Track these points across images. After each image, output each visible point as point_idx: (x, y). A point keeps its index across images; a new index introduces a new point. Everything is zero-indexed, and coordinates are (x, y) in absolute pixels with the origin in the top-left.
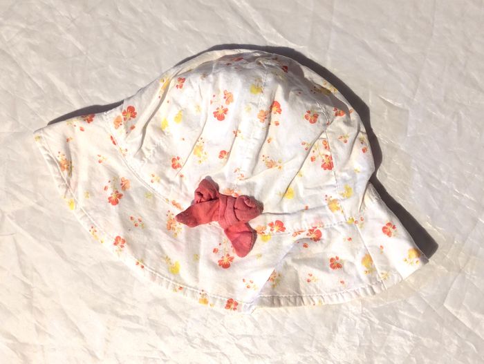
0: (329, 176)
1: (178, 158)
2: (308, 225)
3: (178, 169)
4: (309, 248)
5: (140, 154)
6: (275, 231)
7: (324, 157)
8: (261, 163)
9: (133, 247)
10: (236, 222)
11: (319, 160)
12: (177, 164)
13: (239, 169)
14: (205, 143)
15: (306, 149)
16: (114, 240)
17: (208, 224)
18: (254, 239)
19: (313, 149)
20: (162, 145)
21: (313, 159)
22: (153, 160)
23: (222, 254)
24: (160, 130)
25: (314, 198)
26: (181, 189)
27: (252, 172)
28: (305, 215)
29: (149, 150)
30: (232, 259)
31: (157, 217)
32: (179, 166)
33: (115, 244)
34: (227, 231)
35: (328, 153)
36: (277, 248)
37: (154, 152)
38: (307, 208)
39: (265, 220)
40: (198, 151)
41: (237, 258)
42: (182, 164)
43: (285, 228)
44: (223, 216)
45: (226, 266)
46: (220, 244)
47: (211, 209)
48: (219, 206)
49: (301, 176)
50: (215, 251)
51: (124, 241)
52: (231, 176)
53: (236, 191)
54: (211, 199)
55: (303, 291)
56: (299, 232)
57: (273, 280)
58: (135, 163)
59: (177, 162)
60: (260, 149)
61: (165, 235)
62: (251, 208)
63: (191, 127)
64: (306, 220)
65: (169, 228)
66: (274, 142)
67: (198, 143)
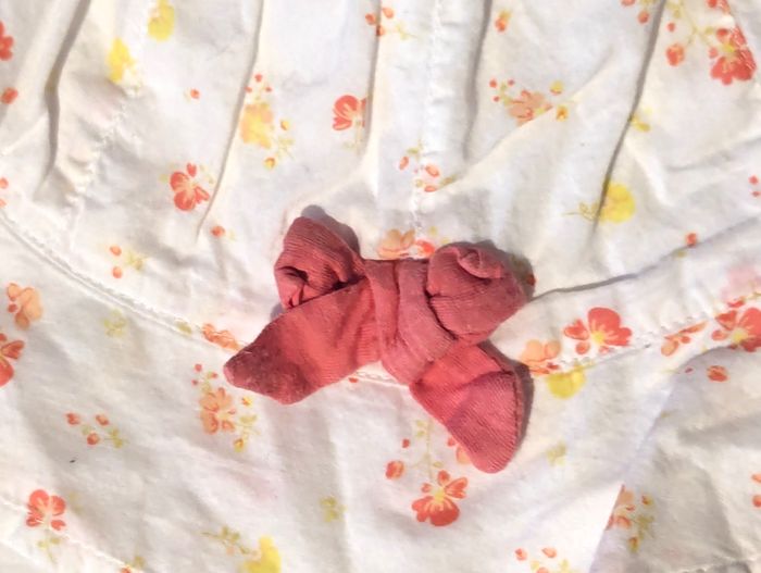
0: (745, 104)
1: (192, 170)
2: (710, 299)
3: (201, 207)
4: (733, 381)
5: (55, 186)
6: (593, 353)
7: (714, 41)
8: (491, 112)
9: (98, 522)
10: (446, 344)
11: (700, 56)
12: (190, 193)
13: (414, 152)
14: (276, 92)
15: (644, 19)
16: (25, 511)
17: (345, 383)
18: (525, 394)
19: (666, 20)
20: (125, 135)
21: (674, 56)
22: (104, 196)
23: (419, 475)
24: (107, 86)
25: (709, 197)
26: (222, 276)
27: (466, 149)
28: (690, 267)
29: (80, 165)
30: (459, 488)
31: (160, 397)
32: (200, 195)
33: (32, 521)
34: (420, 388)
35: (726, 21)
36: (616, 407)
37: (101, 166)
38: (692, 242)
39: (550, 314)
40: (257, 125)
41: (477, 479)
42: (208, 188)
43: (627, 332)
44: (395, 337)
45: (445, 517)
46: (406, 443)
47: (344, 322)
48: (372, 305)
49: (645, 127)
50: (393, 470)
51: (60, 505)
52: (389, 184)
53: (421, 236)
54: (338, 286)
55: (744, 543)
56: (685, 334)
57: (627, 521)
58: (44, 222)
59: (190, 184)
60: (476, 58)
61: (202, 452)
62: (486, 282)
63: (212, 42)
64: (700, 285)
65: (213, 423)
66: (521, 24)
67: (249, 99)
